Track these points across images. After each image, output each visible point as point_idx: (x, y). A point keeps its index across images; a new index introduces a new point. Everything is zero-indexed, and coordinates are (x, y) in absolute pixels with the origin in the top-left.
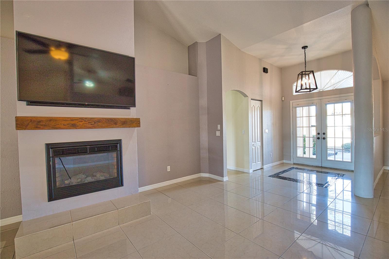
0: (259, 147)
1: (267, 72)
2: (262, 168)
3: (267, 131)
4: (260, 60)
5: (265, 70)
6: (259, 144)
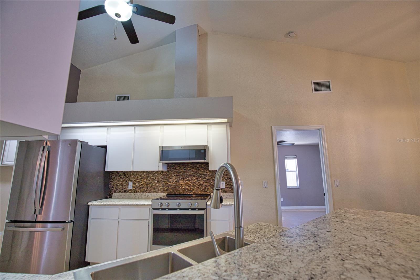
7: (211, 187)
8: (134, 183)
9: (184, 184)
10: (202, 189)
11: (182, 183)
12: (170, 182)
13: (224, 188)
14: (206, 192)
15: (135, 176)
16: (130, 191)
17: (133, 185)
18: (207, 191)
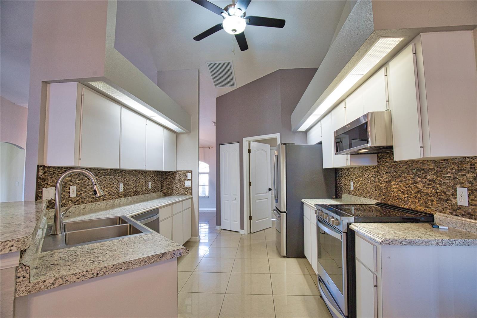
7: (437, 198)
8: (354, 183)
9: (397, 188)
10: (421, 202)
11: (394, 186)
12: (381, 184)
13: (467, 205)
14: (430, 208)
15: (354, 174)
16: (352, 193)
17: (354, 185)
18: (430, 206)
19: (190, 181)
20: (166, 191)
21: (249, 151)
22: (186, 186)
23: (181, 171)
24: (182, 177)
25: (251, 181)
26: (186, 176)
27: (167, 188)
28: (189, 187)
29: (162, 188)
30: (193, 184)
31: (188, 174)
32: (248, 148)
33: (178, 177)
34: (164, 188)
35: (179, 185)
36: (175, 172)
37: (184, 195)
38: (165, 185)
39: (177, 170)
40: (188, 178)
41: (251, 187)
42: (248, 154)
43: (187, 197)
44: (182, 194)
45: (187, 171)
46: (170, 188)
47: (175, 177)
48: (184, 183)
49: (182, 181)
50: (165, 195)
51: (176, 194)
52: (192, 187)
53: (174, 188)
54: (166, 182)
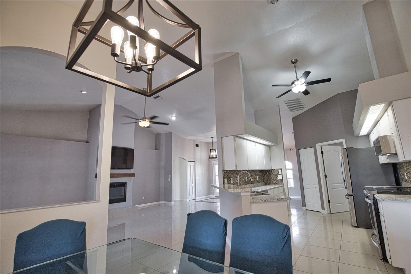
0: (193, 187)
1: (198, 146)
2: (195, 199)
3: (198, 178)
4: (194, 141)
5: (197, 145)
6: (194, 185)
17: (406, 175)
19: (281, 175)
20: (266, 182)
21: (322, 153)
22: (279, 179)
23: (274, 169)
24: (276, 173)
25: (326, 175)
26: (278, 172)
27: (267, 180)
28: (281, 179)
29: (264, 180)
30: (283, 177)
31: (279, 171)
32: (321, 151)
33: (273, 173)
34: (265, 180)
35: (274, 178)
36: (271, 170)
37: (278, 184)
38: (265, 178)
39: (272, 168)
40: (280, 173)
41: (327, 179)
42: (321, 155)
43: (280, 185)
44: (277, 184)
45: (278, 169)
46: (269, 180)
47: (271, 173)
48: (278, 177)
49: (276, 176)
50: (266, 184)
51: (273, 184)
52: (282, 179)
53: (271, 180)
54: (266, 176)
